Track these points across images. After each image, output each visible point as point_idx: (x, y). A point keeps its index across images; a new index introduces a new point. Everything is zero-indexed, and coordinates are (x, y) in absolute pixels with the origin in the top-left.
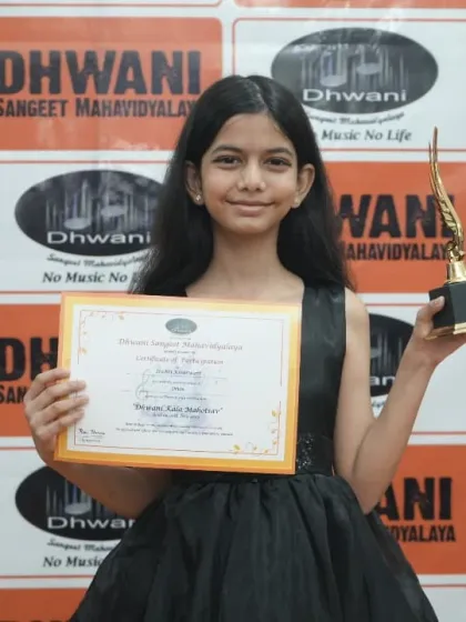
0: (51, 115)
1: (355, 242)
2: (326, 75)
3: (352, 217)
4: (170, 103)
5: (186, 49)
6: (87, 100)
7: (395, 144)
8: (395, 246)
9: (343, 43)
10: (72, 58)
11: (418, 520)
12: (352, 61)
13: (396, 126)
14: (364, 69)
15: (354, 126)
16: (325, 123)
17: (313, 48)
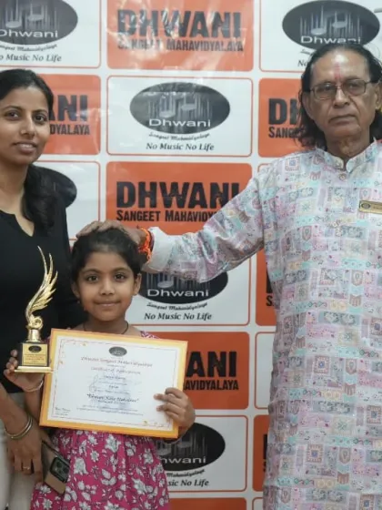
1: (180, 210)
2: (163, 110)
3: (178, 196)
4: (69, 126)
5: (79, 93)
7: (204, 152)
8: (204, 213)
9: (173, 91)
11: (216, 377)
13: (204, 142)
14: (186, 107)
15: (179, 142)
16: (162, 140)
17: (155, 93)
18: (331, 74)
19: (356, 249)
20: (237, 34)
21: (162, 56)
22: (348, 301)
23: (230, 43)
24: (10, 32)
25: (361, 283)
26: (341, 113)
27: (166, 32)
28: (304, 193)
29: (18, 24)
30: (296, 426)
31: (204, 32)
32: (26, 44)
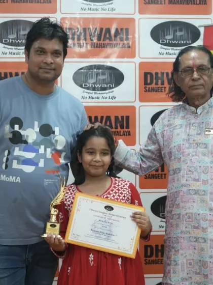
2: (90, 79)
7: (111, 100)
9: (94, 69)
10: (11, 74)
13: (111, 95)
14: (101, 77)
15: (98, 95)
16: (89, 94)
17: (85, 70)
18: (191, 63)
19: (204, 155)
20: (127, 39)
21: (89, 51)
22: (201, 182)
23: (124, 44)
24: (11, 40)
25: (208, 173)
26: (196, 83)
27: (90, 39)
28: (177, 127)
29: (14, 36)
30: (178, 250)
31: (110, 39)
32: (19, 46)
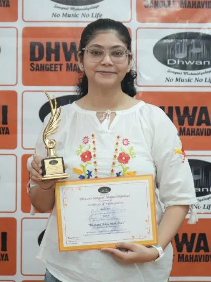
0: (55, 70)
2: (178, 53)
6: (71, 64)
7: (208, 84)
9: (185, 39)
10: (65, 45)
12: (189, 47)
13: (209, 76)
14: (195, 51)
15: (189, 76)
16: (177, 74)
17: (172, 41)
21: (177, 13)
32: (77, 5)
